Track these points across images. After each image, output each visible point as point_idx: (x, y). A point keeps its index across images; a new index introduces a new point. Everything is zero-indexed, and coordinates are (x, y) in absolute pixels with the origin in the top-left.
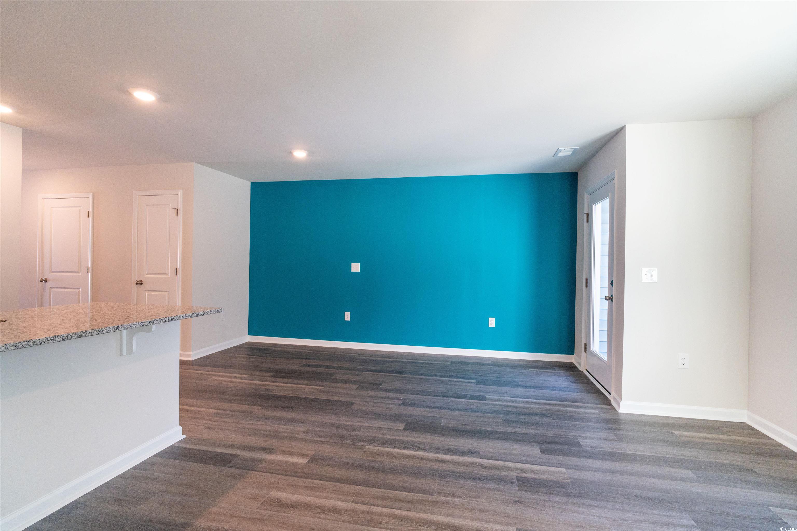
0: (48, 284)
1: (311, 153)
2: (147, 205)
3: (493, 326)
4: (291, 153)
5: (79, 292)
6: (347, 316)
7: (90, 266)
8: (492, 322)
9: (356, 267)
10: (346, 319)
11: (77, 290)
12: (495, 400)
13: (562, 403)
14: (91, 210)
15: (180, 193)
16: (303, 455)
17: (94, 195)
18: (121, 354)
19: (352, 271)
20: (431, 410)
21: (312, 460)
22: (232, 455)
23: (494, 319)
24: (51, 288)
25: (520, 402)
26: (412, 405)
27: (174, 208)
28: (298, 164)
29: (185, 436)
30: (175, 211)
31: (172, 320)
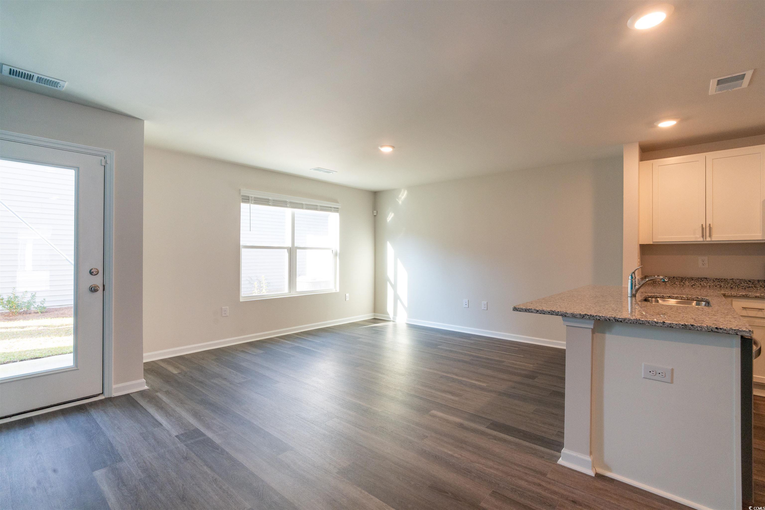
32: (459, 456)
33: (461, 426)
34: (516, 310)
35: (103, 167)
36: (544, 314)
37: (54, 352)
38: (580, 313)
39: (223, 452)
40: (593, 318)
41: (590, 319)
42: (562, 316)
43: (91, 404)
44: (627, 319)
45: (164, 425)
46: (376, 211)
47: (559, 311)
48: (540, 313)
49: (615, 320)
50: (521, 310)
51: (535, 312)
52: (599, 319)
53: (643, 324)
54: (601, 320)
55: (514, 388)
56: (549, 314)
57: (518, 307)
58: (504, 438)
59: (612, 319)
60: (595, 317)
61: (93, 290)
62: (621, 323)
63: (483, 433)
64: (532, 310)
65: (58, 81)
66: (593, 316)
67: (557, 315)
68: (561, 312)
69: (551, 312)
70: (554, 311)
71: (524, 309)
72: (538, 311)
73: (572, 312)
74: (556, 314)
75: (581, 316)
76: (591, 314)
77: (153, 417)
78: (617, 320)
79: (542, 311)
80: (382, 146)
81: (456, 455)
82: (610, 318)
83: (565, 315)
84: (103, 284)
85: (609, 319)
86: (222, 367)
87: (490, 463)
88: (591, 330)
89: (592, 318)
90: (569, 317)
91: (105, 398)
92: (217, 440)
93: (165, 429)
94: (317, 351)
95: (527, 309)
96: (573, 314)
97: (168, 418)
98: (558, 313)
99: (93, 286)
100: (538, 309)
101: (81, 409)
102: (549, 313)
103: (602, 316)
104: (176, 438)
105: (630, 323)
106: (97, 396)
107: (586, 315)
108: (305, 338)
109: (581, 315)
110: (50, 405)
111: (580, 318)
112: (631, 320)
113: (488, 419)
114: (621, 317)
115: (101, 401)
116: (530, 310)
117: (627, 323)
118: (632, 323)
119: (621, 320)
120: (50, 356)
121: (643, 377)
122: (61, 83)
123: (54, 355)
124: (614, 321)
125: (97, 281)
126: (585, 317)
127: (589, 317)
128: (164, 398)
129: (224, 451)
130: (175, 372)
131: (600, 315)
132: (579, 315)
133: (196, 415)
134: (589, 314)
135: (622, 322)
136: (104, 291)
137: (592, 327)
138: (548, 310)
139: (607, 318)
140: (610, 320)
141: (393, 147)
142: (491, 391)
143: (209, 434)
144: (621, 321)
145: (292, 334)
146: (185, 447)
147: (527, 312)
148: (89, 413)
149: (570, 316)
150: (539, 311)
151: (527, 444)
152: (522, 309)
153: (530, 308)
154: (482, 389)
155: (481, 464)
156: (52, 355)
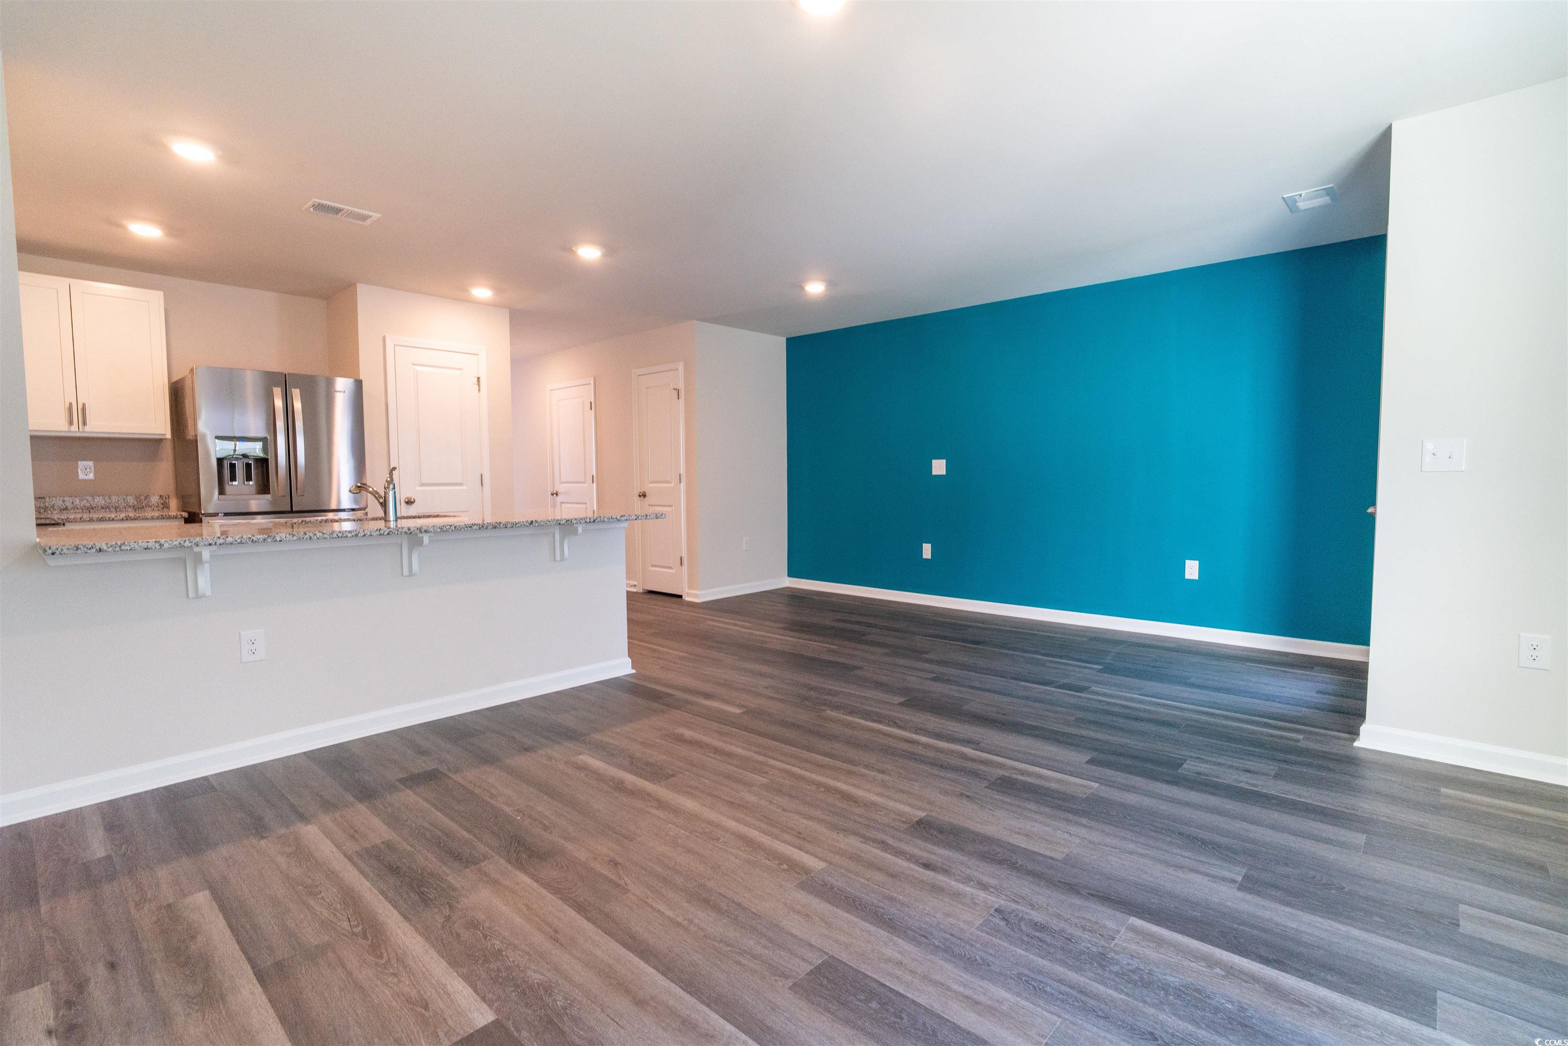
0: (560, 498)
1: (831, 284)
2: (647, 388)
3: (1195, 576)
4: (802, 288)
5: (586, 508)
6: (927, 551)
7: (594, 474)
8: (1192, 569)
9: (939, 467)
10: (924, 557)
11: (584, 506)
12: (1105, 695)
13: (1232, 714)
14: (593, 400)
15: (681, 366)
16: (740, 706)
17: (595, 379)
18: (555, 560)
19: (934, 473)
20: (970, 690)
21: (749, 712)
22: (664, 693)
23: (1197, 562)
24: (562, 503)
25: (1150, 703)
26: (948, 681)
27: (674, 389)
28: (814, 306)
29: (634, 671)
30: (676, 393)
31: (594, 521)
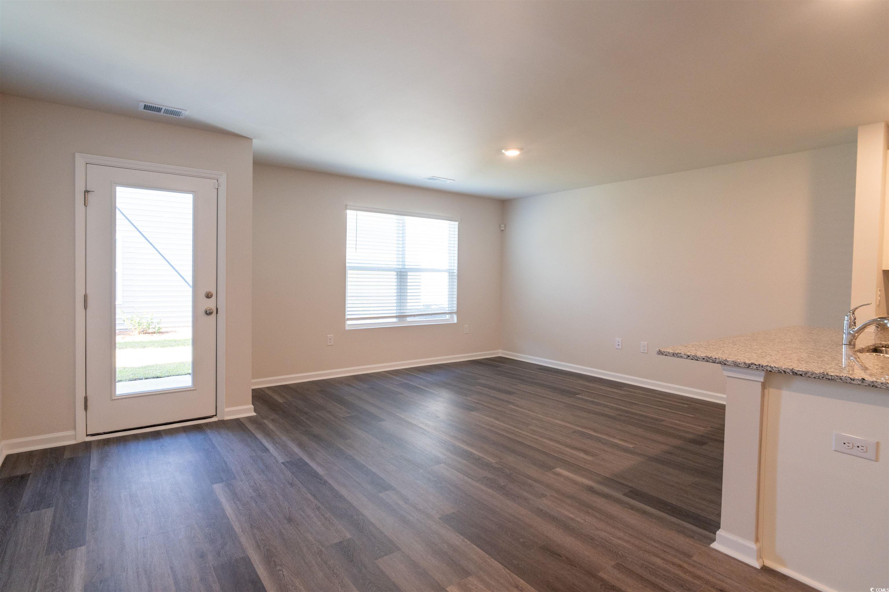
32: (582, 521)
33: (591, 490)
34: (662, 354)
35: (217, 189)
36: (697, 360)
37: (171, 372)
38: (744, 361)
39: (325, 483)
40: (763, 369)
41: (758, 369)
42: (721, 364)
43: (206, 424)
44: (810, 373)
45: (271, 451)
46: (504, 225)
47: (717, 358)
48: (692, 359)
49: (793, 372)
50: (667, 354)
51: (685, 357)
52: (770, 370)
53: (833, 379)
54: (774, 371)
55: (671, 453)
56: (703, 361)
57: (663, 350)
58: (643, 509)
59: (788, 371)
60: (765, 368)
61: (208, 313)
62: (801, 377)
63: (618, 501)
64: (681, 355)
65: (181, 111)
66: (762, 366)
67: (714, 362)
68: (719, 359)
69: (706, 358)
70: (711, 357)
71: (672, 352)
72: (689, 356)
73: (734, 360)
74: (712, 361)
75: (746, 366)
76: (759, 363)
77: (261, 443)
78: (796, 373)
79: (694, 357)
80: (506, 149)
81: (578, 519)
82: (785, 370)
83: (725, 363)
84: (217, 307)
85: (784, 372)
86: (326, 400)
87: (621, 534)
88: (760, 384)
89: (761, 369)
90: (729, 365)
91: (219, 420)
92: (320, 471)
93: (272, 455)
94: (427, 389)
95: (675, 353)
96: (736, 363)
97: (274, 445)
98: (715, 360)
99: (208, 309)
100: (690, 354)
101: (198, 428)
102: (703, 359)
103: (775, 367)
104: (282, 465)
105: (815, 378)
106: (211, 417)
107: (753, 364)
108: (416, 375)
109: (746, 364)
110: (174, 421)
111: (745, 367)
112: (816, 374)
113: (628, 486)
114: (801, 370)
115: (215, 422)
116: (679, 355)
117: (810, 377)
118: (816, 377)
119: (800, 373)
120: (168, 376)
121: (833, 449)
122: (183, 112)
123: (172, 376)
124: (791, 373)
125: (210, 304)
126: (752, 367)
127: (757, 367)
128: (271, 426)
129: (327, 482)
130: (281, 401)
131: (772, 366)
132: (743, 364)
133: (301, 445)
134: (757, 363)
135: (803, 376)
136: (217, 315)
137: (762, 380)
138: (702, 356)
139: (781, 369)
140: (786, 372)
141: (521, 149)
142: (639, 455)
143: (313, 465)
144: (801, 375)
145: (402, 369)
146: (291, 474)
147: (675, 356)
148: (205, 432)
149: (732, 365)
150: (691, 356)
151: (674, 519)
152: (669, 353)
153: (679, 352)
154: (626, 450)
155: (608, 533)
156: (171, 376)
